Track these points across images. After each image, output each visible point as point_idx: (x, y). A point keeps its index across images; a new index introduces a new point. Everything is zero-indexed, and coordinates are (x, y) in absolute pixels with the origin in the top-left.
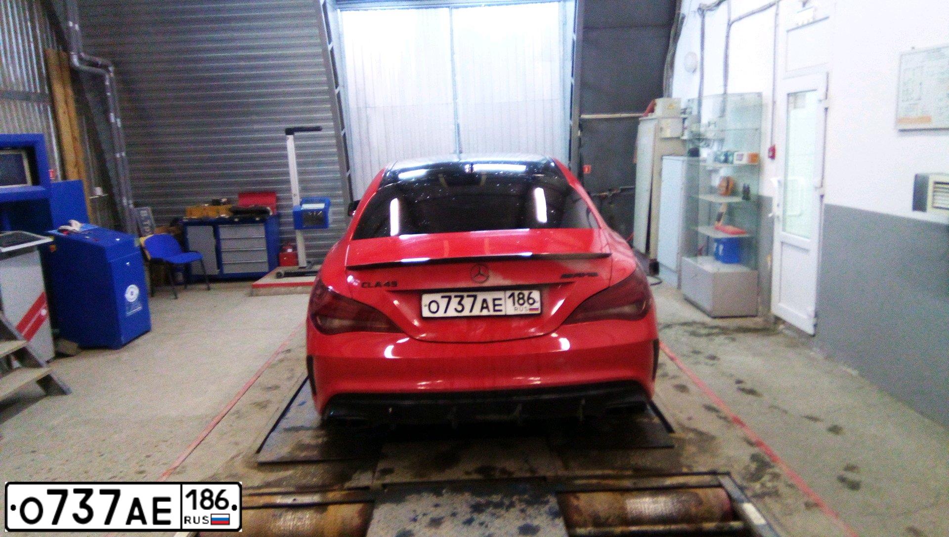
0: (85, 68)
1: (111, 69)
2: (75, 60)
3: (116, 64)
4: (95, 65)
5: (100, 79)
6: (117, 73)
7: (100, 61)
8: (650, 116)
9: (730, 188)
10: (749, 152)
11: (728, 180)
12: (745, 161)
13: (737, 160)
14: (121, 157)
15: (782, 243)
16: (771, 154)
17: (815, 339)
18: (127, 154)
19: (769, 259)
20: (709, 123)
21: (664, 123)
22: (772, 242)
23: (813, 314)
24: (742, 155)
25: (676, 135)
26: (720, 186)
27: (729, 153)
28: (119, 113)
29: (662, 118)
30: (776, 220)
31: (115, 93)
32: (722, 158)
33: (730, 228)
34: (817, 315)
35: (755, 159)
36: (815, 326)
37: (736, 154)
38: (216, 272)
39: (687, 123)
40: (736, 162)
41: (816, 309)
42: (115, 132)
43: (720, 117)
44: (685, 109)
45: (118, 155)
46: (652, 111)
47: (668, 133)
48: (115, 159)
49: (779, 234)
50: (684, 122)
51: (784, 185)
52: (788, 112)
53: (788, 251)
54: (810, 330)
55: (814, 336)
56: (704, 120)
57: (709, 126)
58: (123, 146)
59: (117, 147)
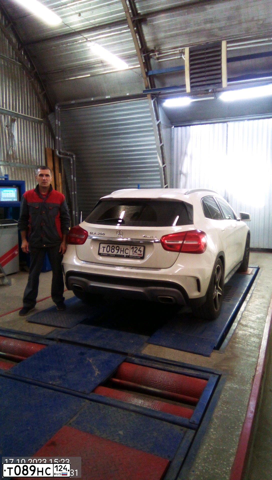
0: (61, 156)
1: (74, 156)
2: (57, 153)
3: (76, 154)
4: (67, 155)
5: (69, 160)
6: (76, 158)
7: (69, 153)
14: (74, 193)
18: (77, 193)
28: (75, 175)
31: (75, 166)
42: (73, 183)
48: (72, 194)
58: (76, 189)
59: (73, 190)
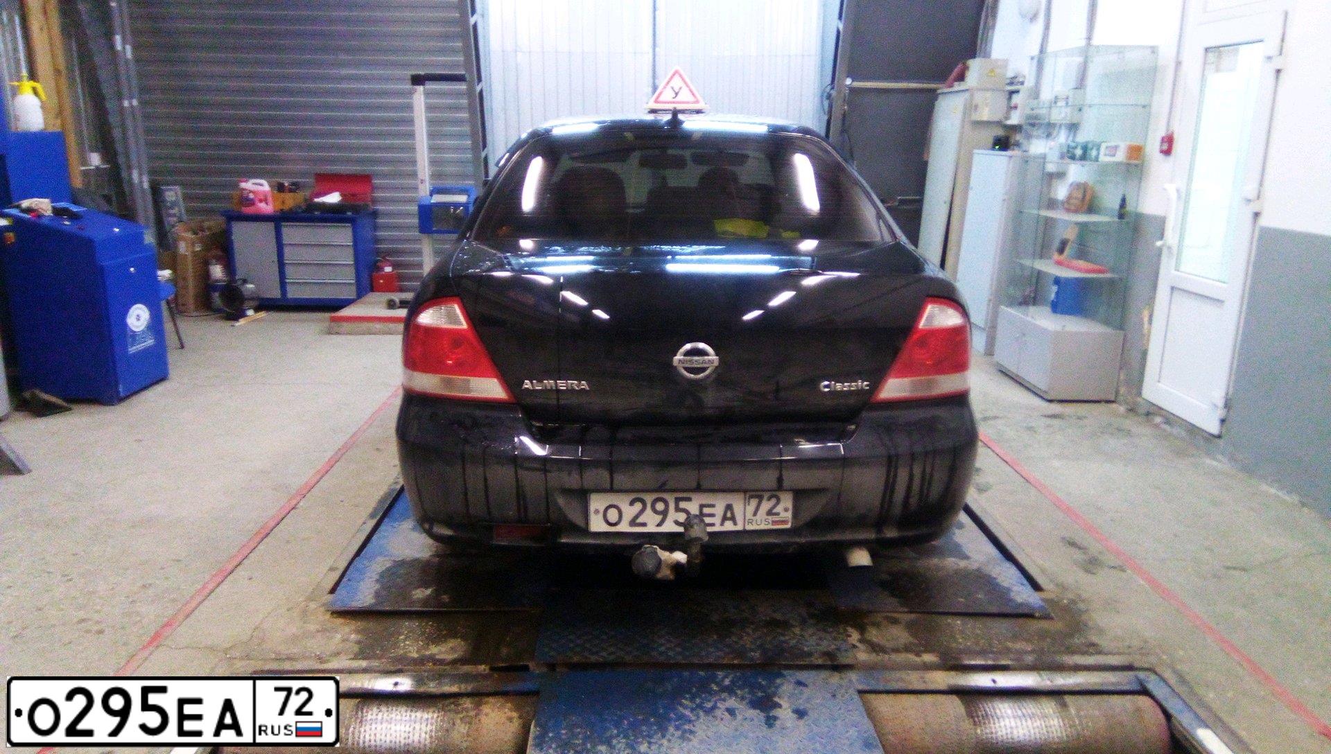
8: (957, 86)
9: (1086, 201)
10: (1128, 143)
11: (1083, 188)
12: (1120, 156)
13: (1105, 155)
14: (131, 103)
15: (1173, 288)
16: (1165, 147)
17: (1221, 442)
18: (140, 103)
19: (1146, 313)
20: (1056, 99)
21: (979, 98)
22: (1154, 287)
23: (1221, 403)
24: (1116, 147)
25: (996, 119)
26: (1069, 197)
27: (1090, 146)
28: (129, 37)
29: (979, 90)
30: (1165, 252)
31: (123, 3)
32: (1079, 152)
33: (1081, 263)
34: (1228, 405)
35: (1136, 152)
36: (1223, 421)
37: (1103, 146)
38: (276, 293)
39: (1016, 99)
40: (1103, 158)
41: (1227, 394)
42: (123, 67)
43: (1076, 88)
44: (1015, 77)
45: (126, 104)
46: (961, 78)
47: (985, 114)
48: (122, 109)
49: (1168, 274)
50: (1010, 98)
51: (1185, 198)
52: (1203, 77)
53: (1181, 301)
54: (1213, 427)
55: (1219, 437)
56: (1046, 95)
57: (1055, 103)
58: (135, 90)
59: (125, 91)
